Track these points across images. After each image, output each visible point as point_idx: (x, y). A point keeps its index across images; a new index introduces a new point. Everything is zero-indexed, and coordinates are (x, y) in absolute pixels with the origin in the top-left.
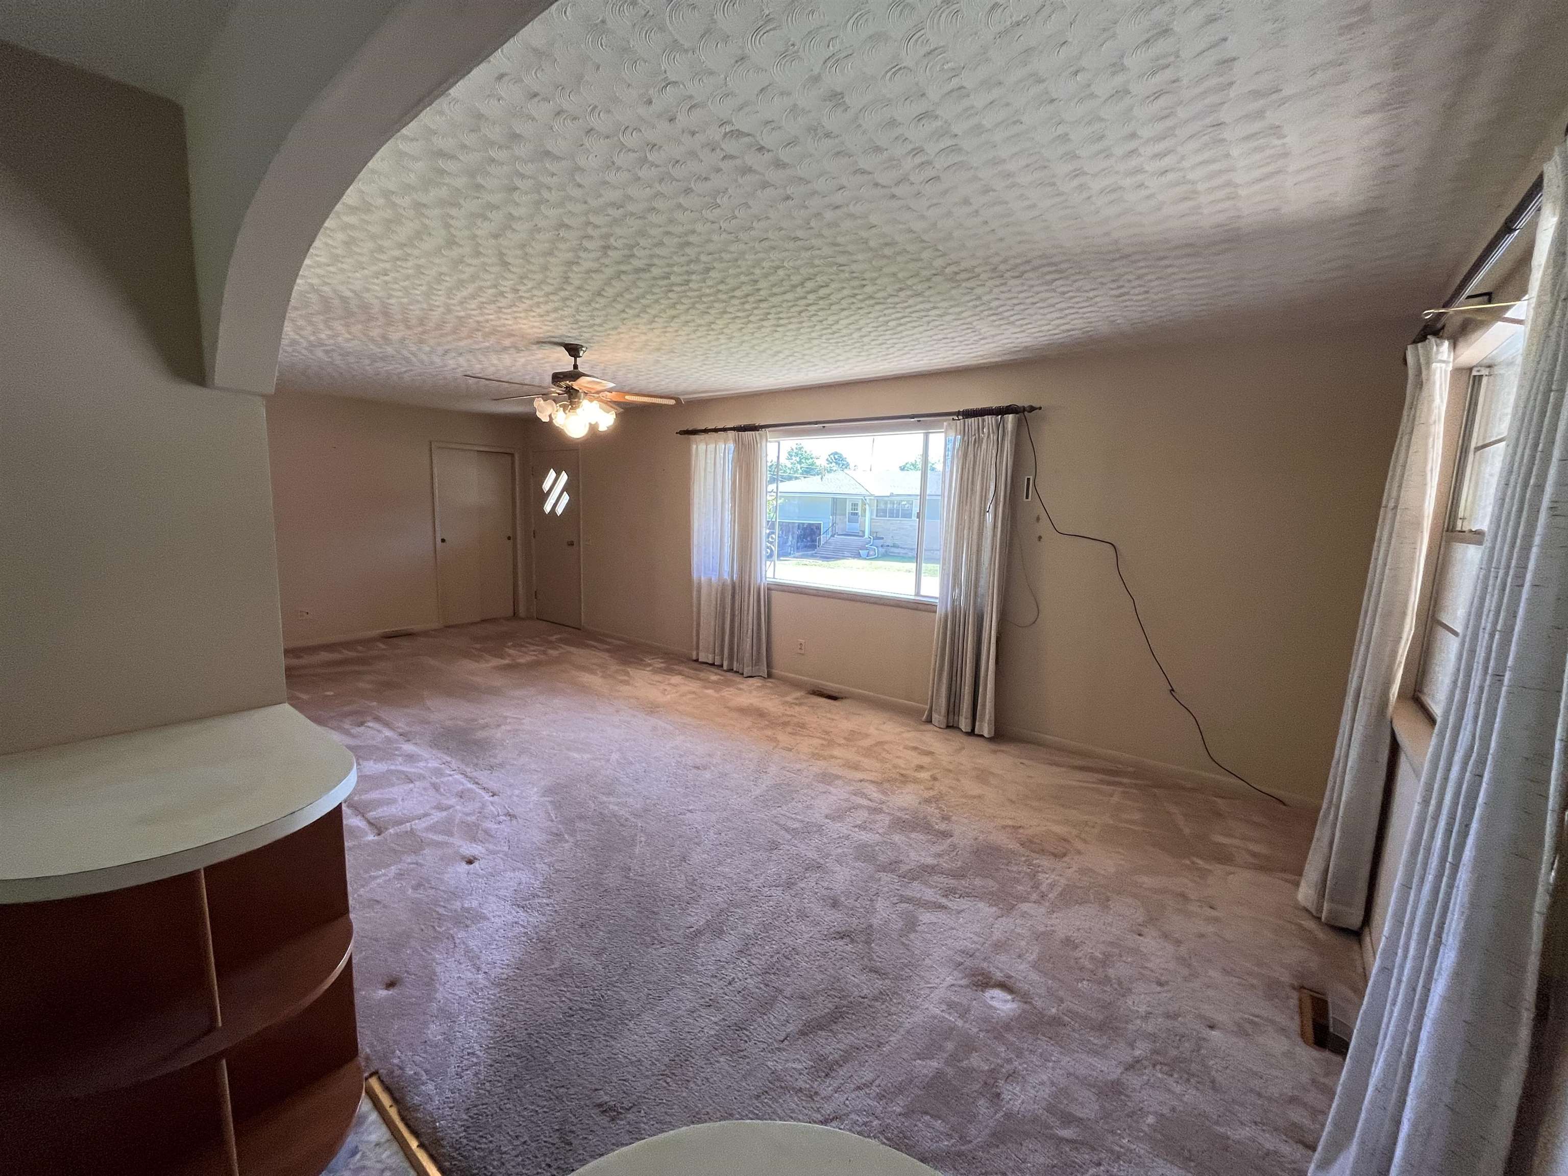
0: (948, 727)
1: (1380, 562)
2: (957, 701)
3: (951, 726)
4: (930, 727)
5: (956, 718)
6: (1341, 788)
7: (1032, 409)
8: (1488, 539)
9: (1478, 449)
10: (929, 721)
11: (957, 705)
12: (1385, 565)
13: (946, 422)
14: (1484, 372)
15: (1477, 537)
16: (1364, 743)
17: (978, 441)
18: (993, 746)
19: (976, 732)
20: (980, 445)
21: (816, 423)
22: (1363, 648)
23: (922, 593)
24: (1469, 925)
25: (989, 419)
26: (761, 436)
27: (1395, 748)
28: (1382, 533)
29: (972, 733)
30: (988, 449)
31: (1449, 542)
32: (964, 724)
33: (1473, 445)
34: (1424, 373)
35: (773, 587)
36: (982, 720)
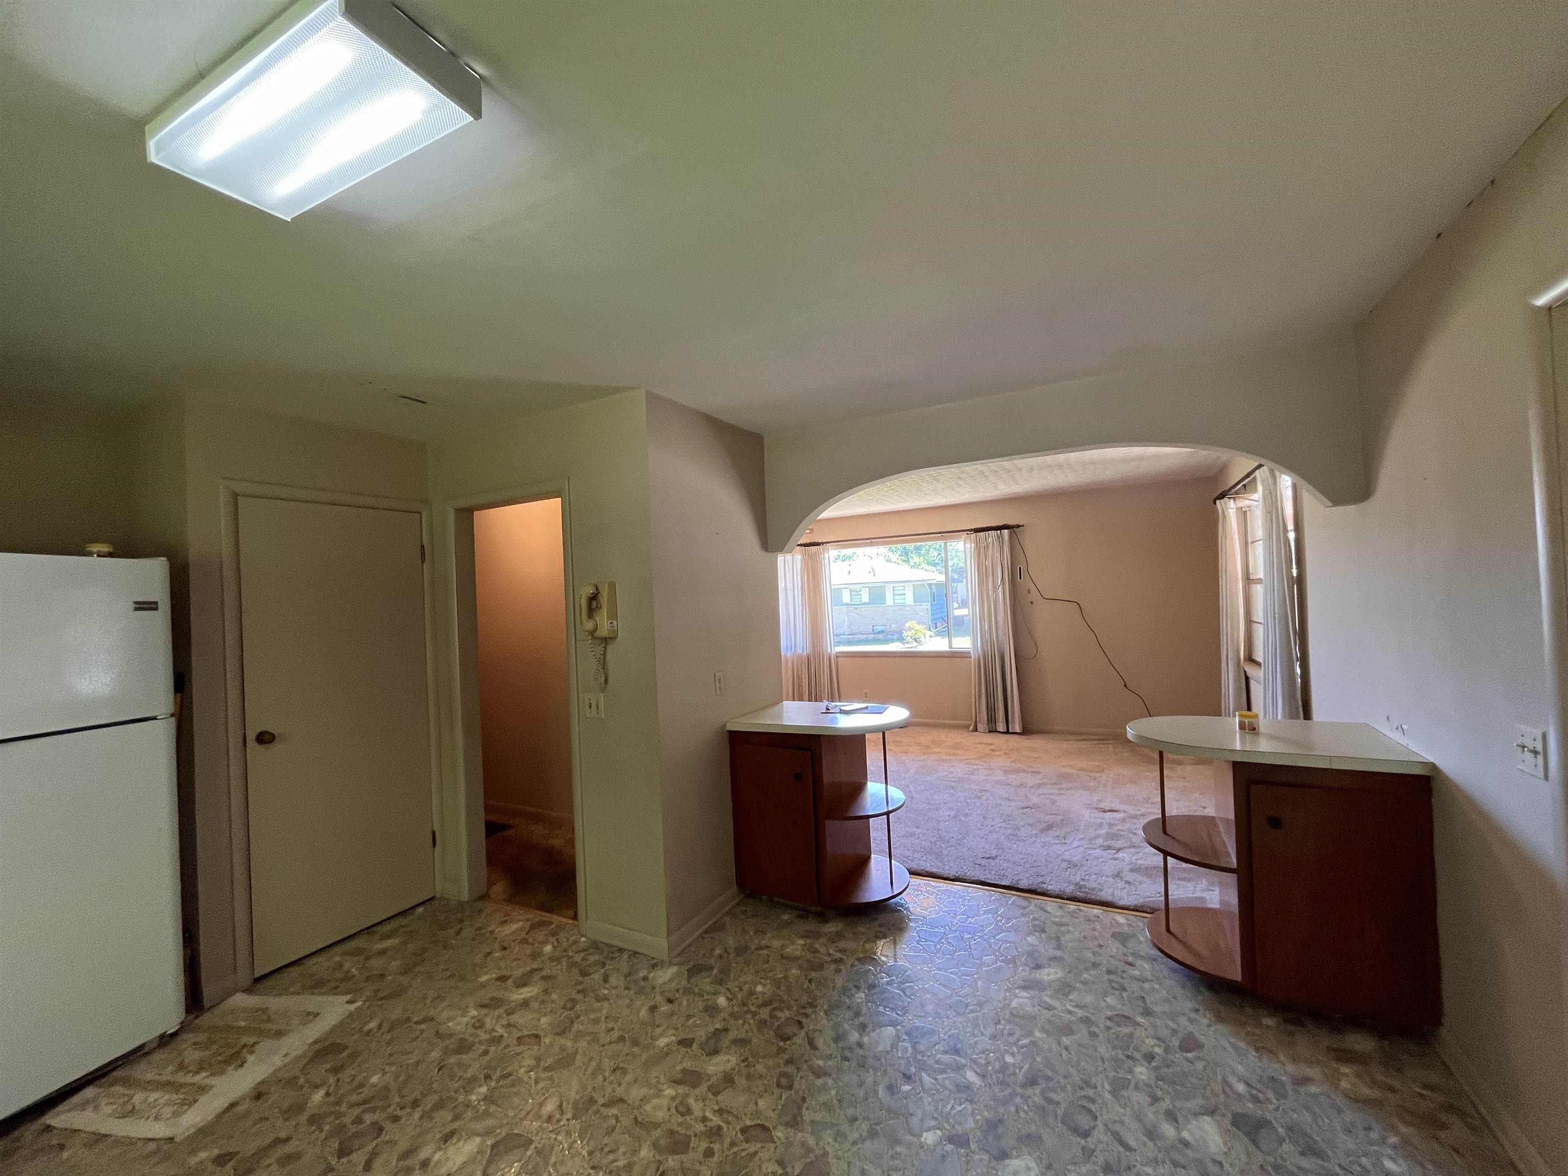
0: (990, 732)
1: (1224, 596)
2: (993, 714)
3: (993, 731)
4: (976, 733)
5: (994, 725)
6: (1229, 703)
7: (1019, 526)
8: (1264, 581)
9: (1252, 543)
10: (976, 730)
11: (993, 716)
12: (1227, 597)
13: (964, 535)
14: (1247, 509)
15: (1259, 581)
16: (1235, 681)
17: (986, 548)
18: (1023, 737)
19: (1010, 731)
20: (988, 549)
21: (867, 539)
22: (1225, 637)
23: (953, 646)
24: (1283, 691)
25: (992, 533)
26: (823, 550)
27: (1247, 679)
28: (1222, 582)
29: (1007, 732)
30: (994, 553)
31: (1249, 584)
32: (1001, 727)
33: (1249, 542)
34: (1226, 512)
35: (839, 655)
36: (1013, 723)
